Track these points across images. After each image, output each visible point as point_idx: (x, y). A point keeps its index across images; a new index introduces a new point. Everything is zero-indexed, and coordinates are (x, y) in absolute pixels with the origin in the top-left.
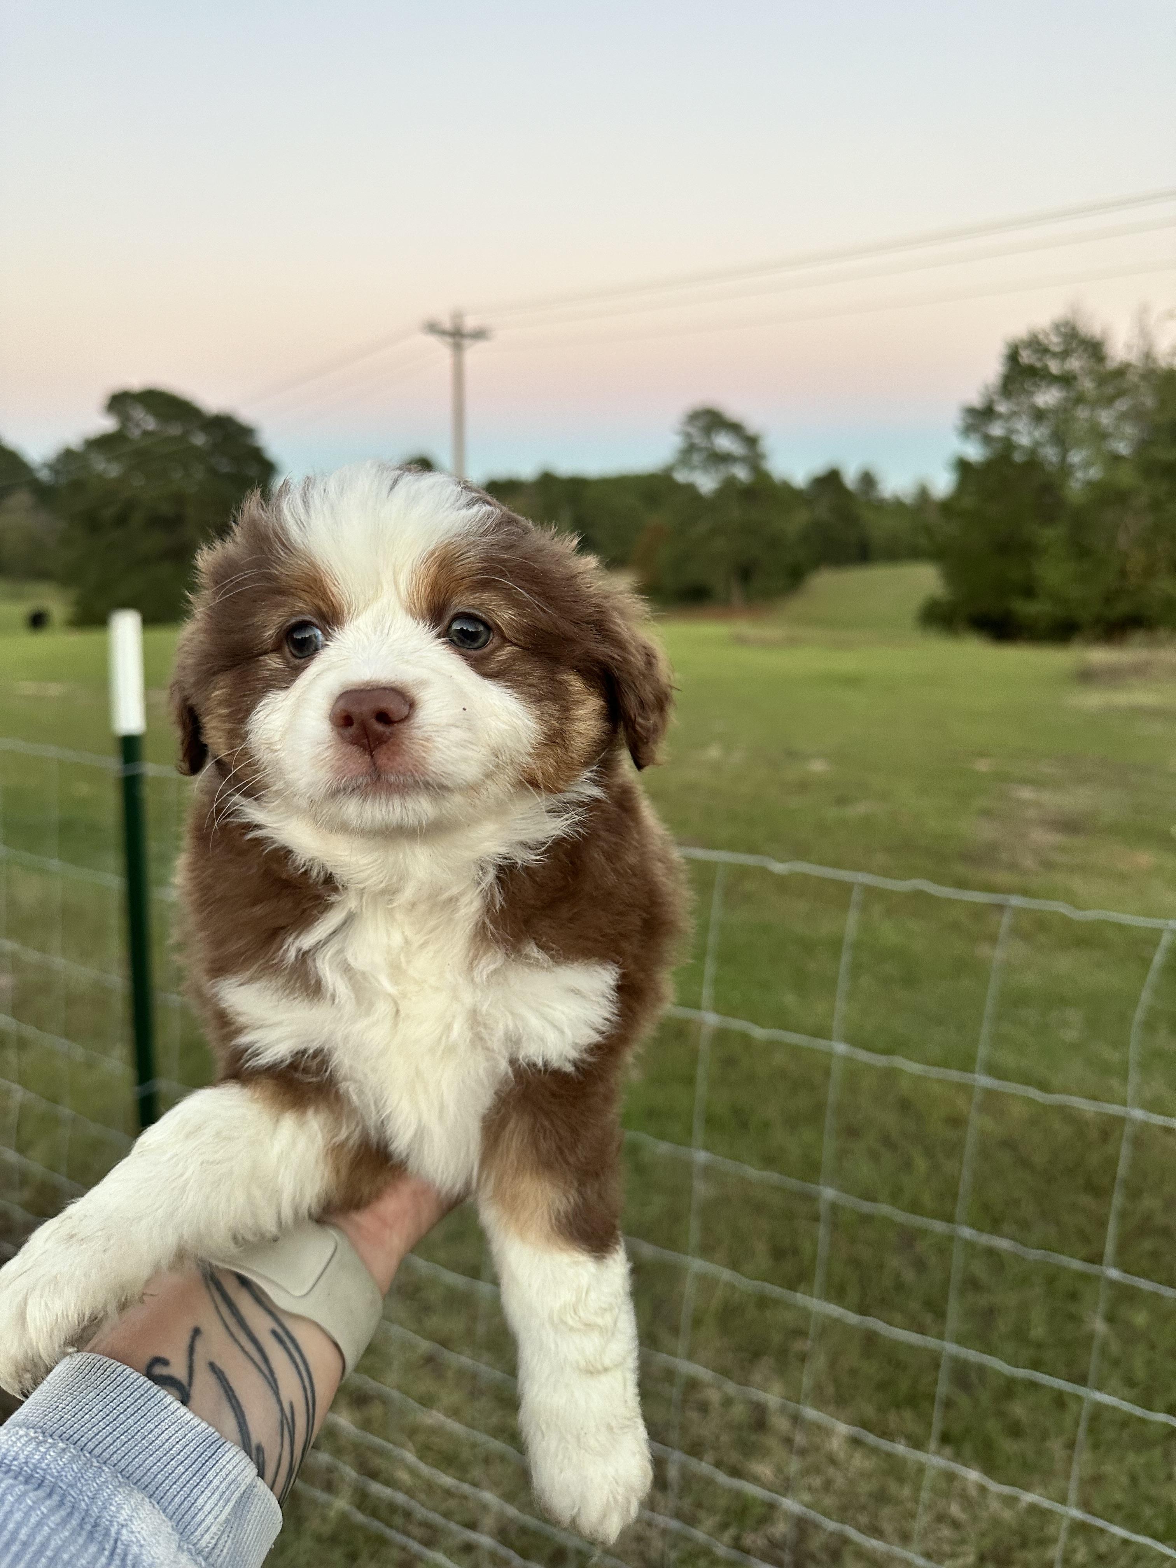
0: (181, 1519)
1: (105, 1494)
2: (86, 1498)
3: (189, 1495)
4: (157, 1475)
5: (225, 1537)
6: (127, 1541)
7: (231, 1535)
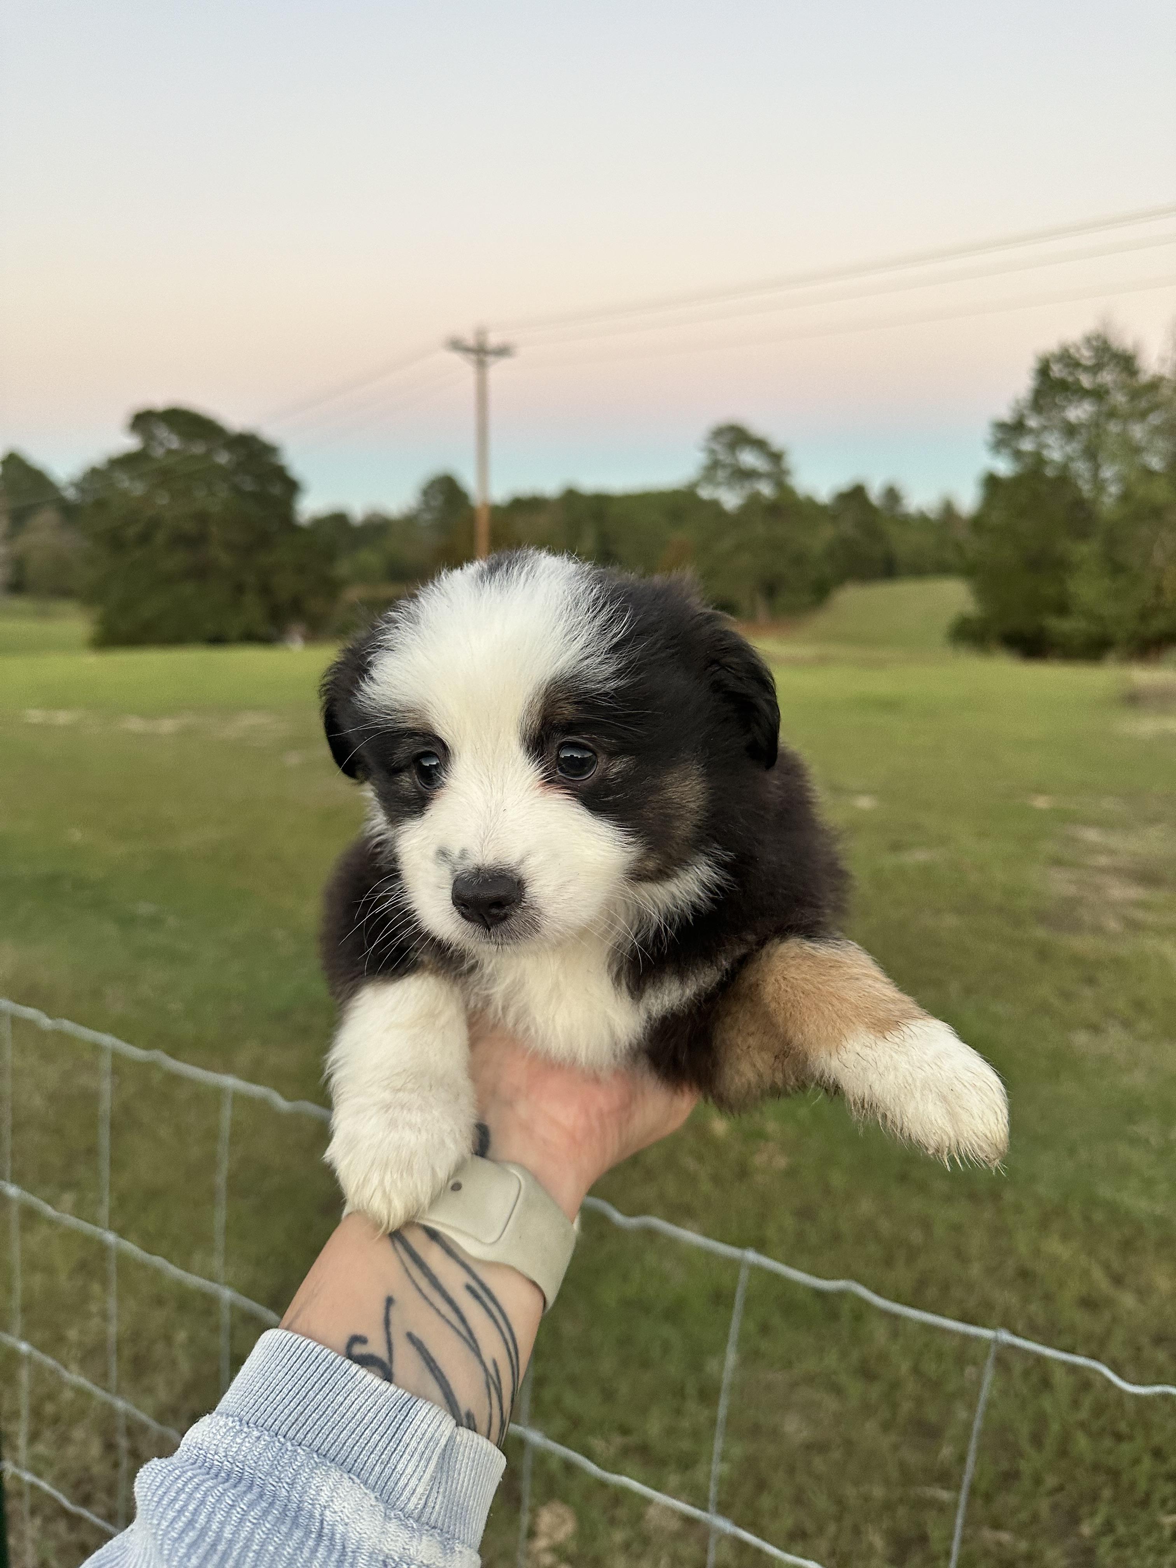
0: (384, 1487)
1: (303, 1479)
2: (285, 1485)
3: (388, 1462)
4: (353, 1447)
5: (434, 1494)
6: (331, 1521)
7: (441, 1490)
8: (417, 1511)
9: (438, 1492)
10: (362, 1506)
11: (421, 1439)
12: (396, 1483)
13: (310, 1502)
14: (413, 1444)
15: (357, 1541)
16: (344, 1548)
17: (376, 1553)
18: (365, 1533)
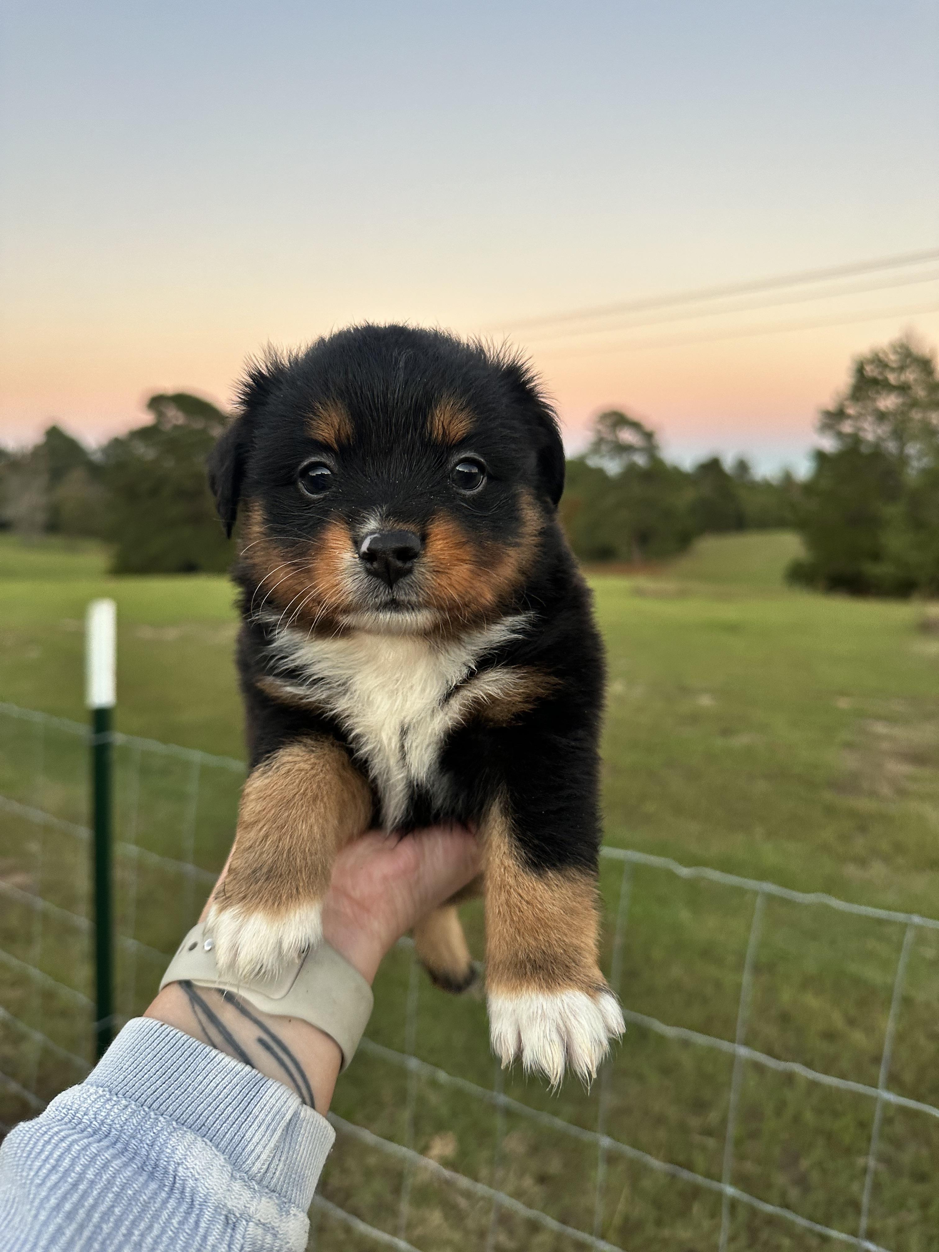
3: (238, 1131)
4: (209, 1117)
5: (276, 1161)
6: (183, 1176)
7: (283, 1159)
8: (259, 1175)
9: (279, 1160)
10: (212, 1165)
11: (269, 1112)
12: (244, 1150)
13: (166, 1159)
14: (262, 1116)
15: (205, 1195)
16: (193, 1201)
17: (220, 1208)
18: (213, 1189)
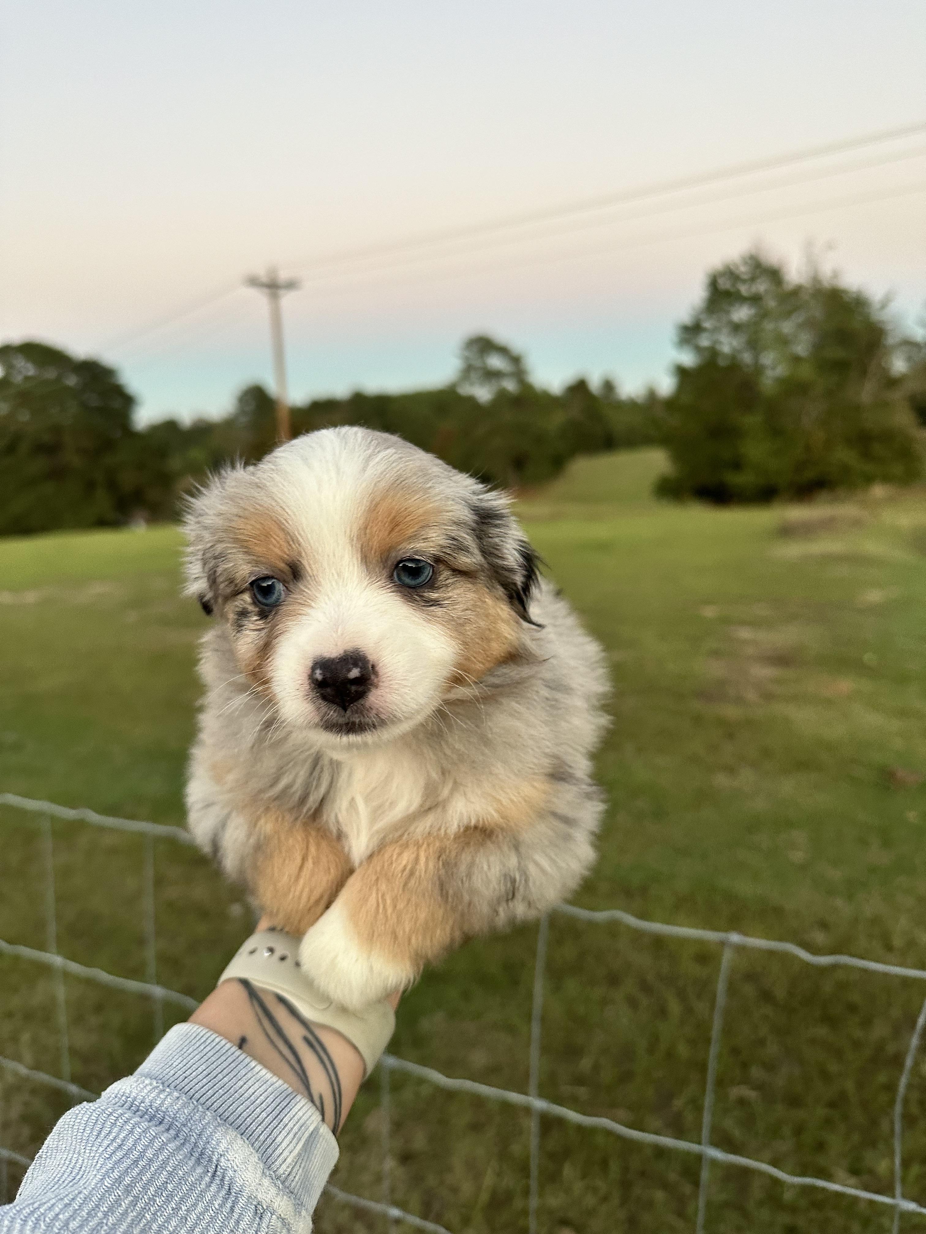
0: (265, 1152)
3: (270, 1135)
5: (297, 1166)
8: (284, 1175)
10: (248, 1160)
11: (297, 1123)
15: (241, 1186)
16: (230, 1189)
17: (252, 1198)
